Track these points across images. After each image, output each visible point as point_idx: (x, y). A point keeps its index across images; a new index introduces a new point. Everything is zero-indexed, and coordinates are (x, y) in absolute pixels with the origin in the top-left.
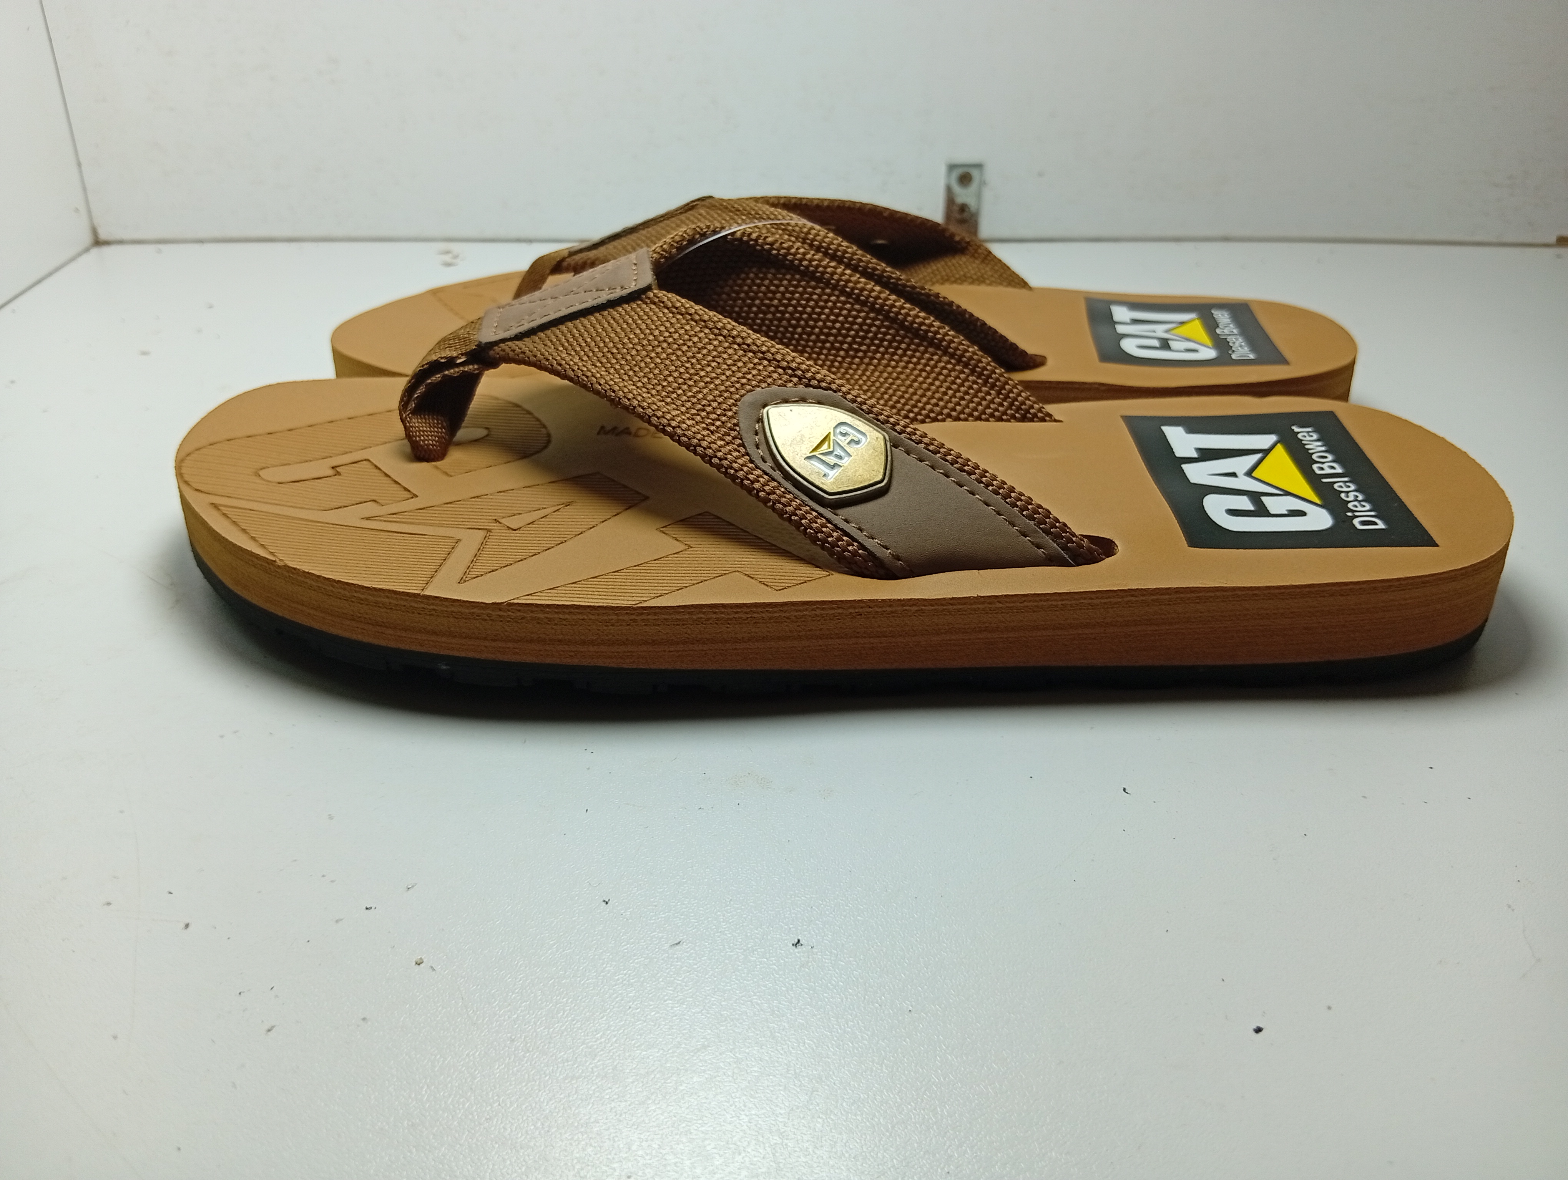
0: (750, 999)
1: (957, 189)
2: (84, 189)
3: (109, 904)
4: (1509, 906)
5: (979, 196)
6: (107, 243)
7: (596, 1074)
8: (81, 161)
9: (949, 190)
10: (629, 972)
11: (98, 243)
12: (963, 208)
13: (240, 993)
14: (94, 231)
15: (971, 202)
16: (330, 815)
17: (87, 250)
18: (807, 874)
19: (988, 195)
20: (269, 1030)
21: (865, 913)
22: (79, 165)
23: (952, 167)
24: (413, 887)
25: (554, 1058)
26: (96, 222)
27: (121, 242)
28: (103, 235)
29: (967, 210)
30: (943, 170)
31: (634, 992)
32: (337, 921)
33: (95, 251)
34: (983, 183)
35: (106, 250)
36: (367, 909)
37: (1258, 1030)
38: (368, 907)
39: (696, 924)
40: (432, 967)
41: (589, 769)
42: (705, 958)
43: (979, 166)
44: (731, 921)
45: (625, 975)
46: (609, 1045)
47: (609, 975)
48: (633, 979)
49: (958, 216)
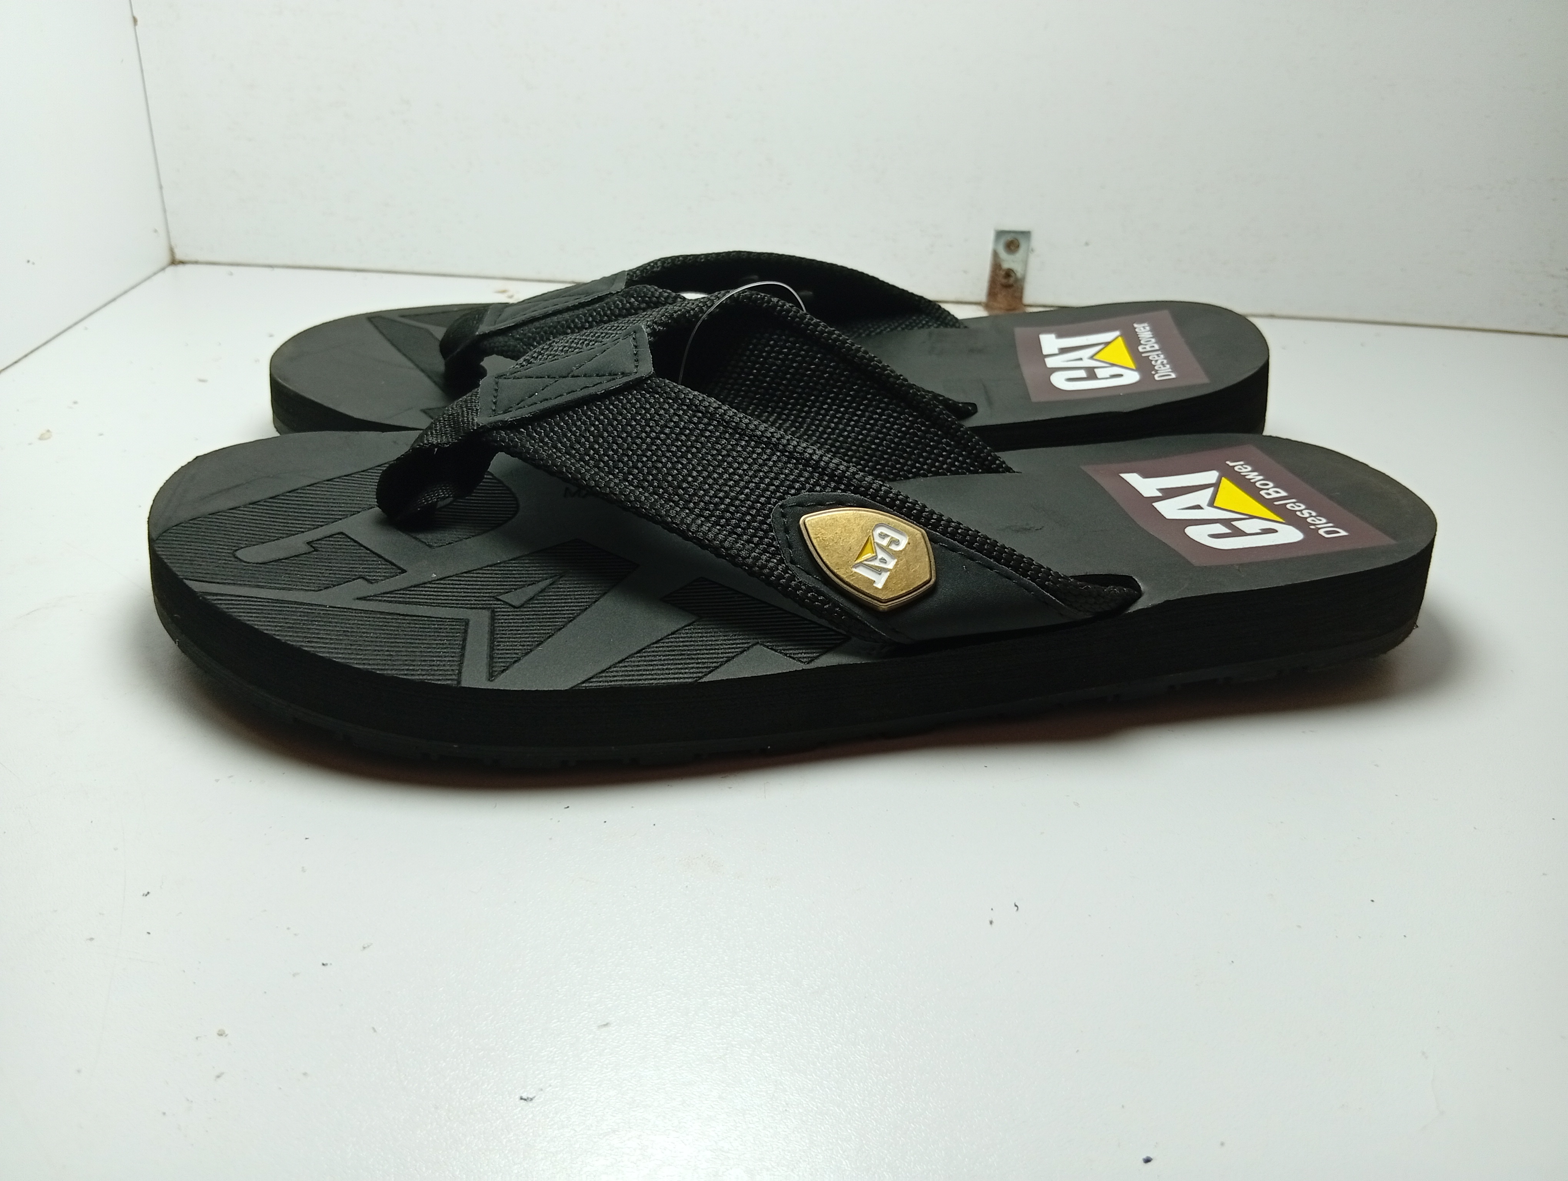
0: (663, 1087)
1: (1003, 254)
2: (165, 211)
3: (91, 939)
4: (1423, 1053)
5: (1025, 263)
6: (182, 263)
7: (508, 1148)
8: (163, 184)
9: (995, 254)
10: (555, 1050)
11: (175, 262)
12: (1009, 273)
13: (197, 1038)
14: (172, 251)
15: (1017, 268)
16: (303, 867)
17: (163, 269)
18: (740, 964)
19: (1033, 261)
20: (218, 1077)
21: (789, 1008)
22: (161, 187)
23: (1000, 234)
24: (368, 946)
25: (472, 1128)
26: (173, 244)
27: (196, 262)
28: (179, 256)
29: (1013, 275)
30: (992, 236)
31: (556, 1070)
32: (294, 975)
33: (171, 269)
34: (1030, 250)
35: (180, 268)
36: (323, 964)
37: (1148, 1160)
38: (325, 963)
39: (626, 1006)
40: (374, 1029)
41: (551, 839)
42: (629, 1041)
43: (1026, 234)
44: (659, 1006)
45: (551, 1052)
46: (525, 1121)
47: (536, 1051)
48: (557, 1057)
49: (1004, 281)
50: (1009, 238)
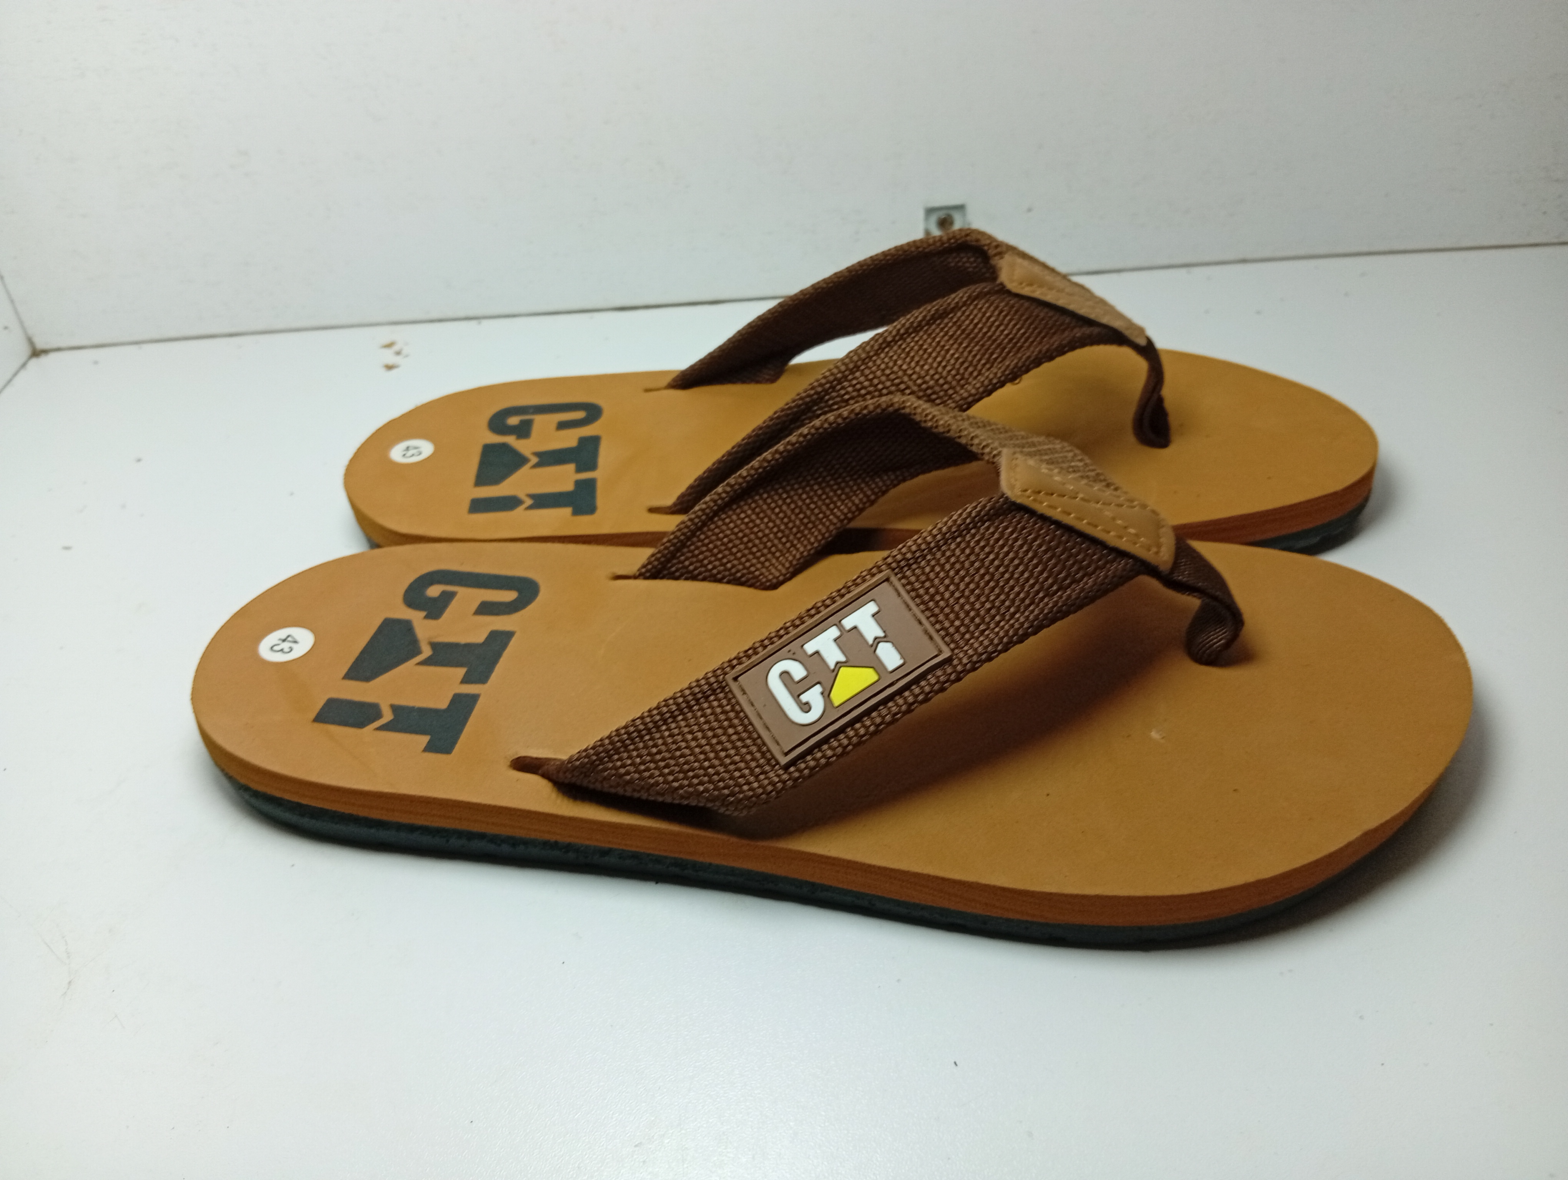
2: (13, 303)
6: (45, 352)
11: (36, 353)
14: (31, 341)
17: (26, 362)
23: (929, 211)
26: (30, 332)
27: (58, 350)
28: (40, 345)
30: (921, 214)
33: (34, 362)
34: (965, 224)
35: (44, 360)
43: (959, 208)
50: (942, 215)
